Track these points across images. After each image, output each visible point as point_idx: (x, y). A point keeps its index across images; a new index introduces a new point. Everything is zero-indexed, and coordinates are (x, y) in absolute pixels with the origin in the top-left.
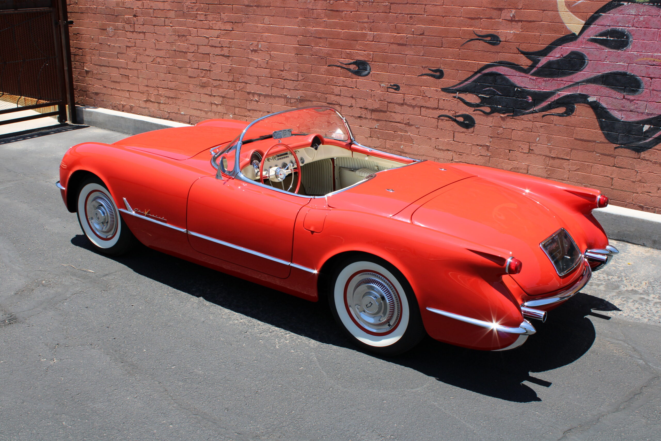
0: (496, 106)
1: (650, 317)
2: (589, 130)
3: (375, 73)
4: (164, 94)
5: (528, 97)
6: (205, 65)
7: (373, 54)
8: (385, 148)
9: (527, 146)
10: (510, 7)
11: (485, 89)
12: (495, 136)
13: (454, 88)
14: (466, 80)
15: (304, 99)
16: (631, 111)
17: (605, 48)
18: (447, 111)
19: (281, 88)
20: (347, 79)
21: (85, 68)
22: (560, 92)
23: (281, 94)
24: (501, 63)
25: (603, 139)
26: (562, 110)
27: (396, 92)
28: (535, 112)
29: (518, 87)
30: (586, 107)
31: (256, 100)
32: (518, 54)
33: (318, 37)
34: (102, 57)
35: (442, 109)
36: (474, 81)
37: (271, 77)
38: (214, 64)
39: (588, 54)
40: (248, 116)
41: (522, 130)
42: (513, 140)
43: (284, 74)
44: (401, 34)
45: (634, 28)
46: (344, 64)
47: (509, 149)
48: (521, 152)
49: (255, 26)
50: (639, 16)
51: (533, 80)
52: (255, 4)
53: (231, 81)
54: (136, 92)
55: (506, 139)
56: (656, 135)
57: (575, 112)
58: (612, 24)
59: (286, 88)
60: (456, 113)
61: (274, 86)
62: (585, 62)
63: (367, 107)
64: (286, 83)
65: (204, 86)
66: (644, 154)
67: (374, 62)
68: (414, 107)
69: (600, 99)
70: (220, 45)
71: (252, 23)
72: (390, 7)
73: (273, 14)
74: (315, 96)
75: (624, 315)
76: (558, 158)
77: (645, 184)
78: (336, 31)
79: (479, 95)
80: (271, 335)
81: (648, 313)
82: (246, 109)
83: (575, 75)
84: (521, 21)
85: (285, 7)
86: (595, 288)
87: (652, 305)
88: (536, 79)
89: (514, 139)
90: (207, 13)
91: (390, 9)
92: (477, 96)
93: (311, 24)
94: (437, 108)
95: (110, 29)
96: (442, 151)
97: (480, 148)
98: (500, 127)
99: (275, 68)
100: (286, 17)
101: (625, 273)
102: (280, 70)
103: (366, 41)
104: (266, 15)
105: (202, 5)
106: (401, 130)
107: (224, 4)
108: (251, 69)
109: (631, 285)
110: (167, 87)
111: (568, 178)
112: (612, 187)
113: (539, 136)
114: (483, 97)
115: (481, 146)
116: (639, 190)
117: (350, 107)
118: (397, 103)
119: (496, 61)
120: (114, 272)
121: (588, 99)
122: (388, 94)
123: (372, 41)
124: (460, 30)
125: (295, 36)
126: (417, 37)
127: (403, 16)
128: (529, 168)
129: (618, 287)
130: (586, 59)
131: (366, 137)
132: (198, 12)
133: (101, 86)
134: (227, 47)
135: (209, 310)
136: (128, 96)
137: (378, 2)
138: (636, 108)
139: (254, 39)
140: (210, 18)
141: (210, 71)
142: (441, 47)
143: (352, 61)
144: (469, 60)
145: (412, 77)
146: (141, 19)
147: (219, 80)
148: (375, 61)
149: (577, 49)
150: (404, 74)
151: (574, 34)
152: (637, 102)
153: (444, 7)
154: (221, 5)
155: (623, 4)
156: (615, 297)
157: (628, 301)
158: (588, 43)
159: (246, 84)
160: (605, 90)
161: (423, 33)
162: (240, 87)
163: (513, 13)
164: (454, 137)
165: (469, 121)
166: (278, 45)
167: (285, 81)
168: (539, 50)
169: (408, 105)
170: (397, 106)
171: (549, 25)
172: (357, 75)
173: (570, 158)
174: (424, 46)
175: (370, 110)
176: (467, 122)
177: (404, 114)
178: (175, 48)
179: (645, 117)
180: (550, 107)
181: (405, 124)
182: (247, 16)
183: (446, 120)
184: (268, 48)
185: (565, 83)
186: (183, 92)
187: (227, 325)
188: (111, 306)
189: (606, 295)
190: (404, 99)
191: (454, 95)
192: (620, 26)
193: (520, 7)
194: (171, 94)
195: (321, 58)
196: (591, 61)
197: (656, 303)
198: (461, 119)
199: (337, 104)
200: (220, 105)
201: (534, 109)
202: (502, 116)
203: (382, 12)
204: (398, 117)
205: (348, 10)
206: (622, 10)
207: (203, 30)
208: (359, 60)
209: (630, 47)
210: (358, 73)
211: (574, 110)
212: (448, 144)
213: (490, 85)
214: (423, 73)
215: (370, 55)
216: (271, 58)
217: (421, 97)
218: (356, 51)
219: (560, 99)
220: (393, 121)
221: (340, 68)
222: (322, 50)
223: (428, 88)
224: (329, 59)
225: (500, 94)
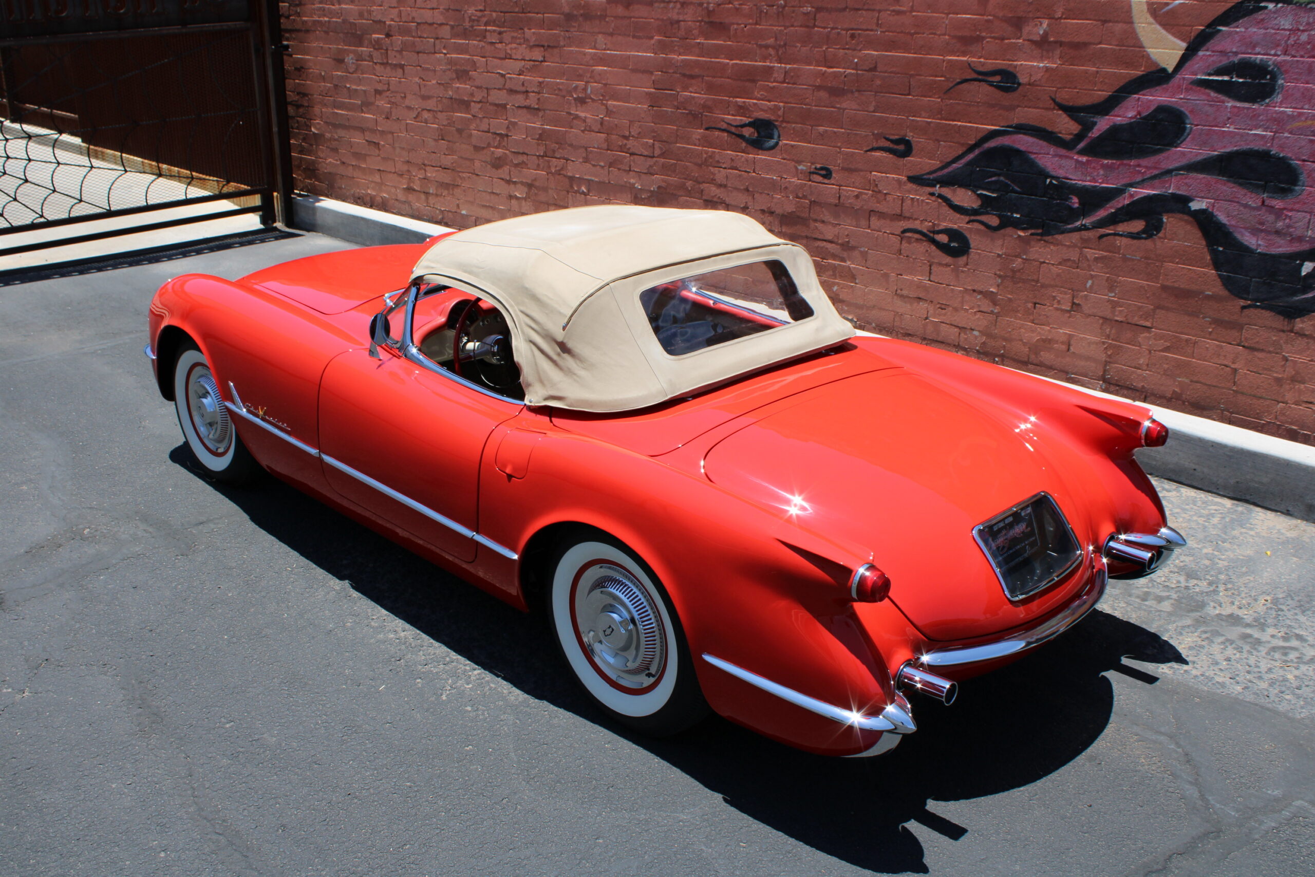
0: (1009, 214)
1: (1250, 681)
2: (1190, 269)
3: (787, 144)
4: (434, 177)
5: (1071, 198)
6: (499, 124)
7: (784, 108)
9: (1068, 298)
10: (1038, 14)
11: (990, 180)
12: (1008, 275)
13: (931, 177)
14: (953, 161)
15: (665, 191)
16: (1278, 233)
17: (1226, 99)
18: (918, 222)
19: (625, 171)
20: (737, 156)
21: (313, 129)
22: (1134, 189)
23: (626, 182)
24: (1021, 129)
25: (1218, 288)
26: (1138, 225)
27: (826, 181)
28: (1084, 228)
29: (1053, 177)
30: (1186, 221)
31: (584, 191)
32: (1054, 109)
33: (688, 75)
34: (337, 109)
35: (909, 218)
36: (969, 164)
37: (608, 150)
38: (515, 124)
39: (1192, 112)
41: (1060, 264)
42: (1043, 286)
43: (631, 143)
44: (835, 70)
45: (1288, 58)
46: (731, 125)
47: (1034, 301)
48: (1057, 309)
49: (580, 52)
50: (1299, 33)
51: (1081, 162)
52: (582, 12)
53: (543, 156)
54: (390, 172)
55: (1028, 280)
57: (1163, 231)
58: (1243, 49)
59: (634, 171)
60: (934, 225)
61: (613, 165)
62: (1185, 128)
63: (773, 210)
64: (634, 161)
65: (497, 164)
66: (1303, 322)
67: (786, 122)
68: (857, 211)
69: (1214, 206)
70: (524, 89)
71: (577, 47)
72: (815, 16)
73: (611, 30)
74: (682, 187)
75: (1194, 672)
76: (1128, 324)
77: (1302, 386)
78: (719, 62)
79: (977, 190)
80: (444, 669)
81: (1249, 672)
83: (1165, 154)
84: (1061, 44)
85: (631, 18)
86: (1151, 607)
87: (1263, 653)
88: (1087, 161)
89: (1043, 281)
90: (502, 30)
91: (815, 19)
92: (973, 194)
93: (676, 48)
94: (901, 215)
95: (350, 59)
96: (907, 300)
97: (979, 297)
98: (1016, 256)
99: (615, 133)
100: (634, 37)
101: (1227, 575)
102: (623, 136)
103: (772, 82)
104: (600, 33)
105: (494, 14)
106: (834, 256)
107: (529, 12)
108: (575, 133)
109: (1233, 603)
110: (439, 165)
111: (1148, 365)
112: (1234, 388)
113: (1092, 277)
114: (985, 195)
115: (980, 292)
116: (1289, 396)
117: (742, 208)
118: (826, 205)
119: (1010, 124)
120: (217, 519)
121: (1191, 204)
122: (810, 185)
123: (784, 82)
124: (944, 61)
125: (648, 71)
126: (863, 75)
127: (839, 33)
128: (1072, 342)
129: (1201, 606)
130: (1187, 121)
132: (488, 28)
133: (337, 160)
134: (536, 92)
135: (352, 608)
136: (379, 181)
137: (793, 7)
138: (1289, 226)
139: (580, 77)
140: (507, 37)
141: (507, 136)
142: (909, 95)
143: (746, 120)
144: (959, 121)
145: (855, 153)
146: (398, 40)
147: (523, 153)
148: (787, 120)
149: (1169, 101)
150: (840, 148)
151: (1164, 70)
152: (1290, 214)
153: (914, 16)
154: (525, 13)
155: (1266, 8)
156: (1187, 630)
157: (1215, 641)
158: (1191, 89)
159: (567, 161)
160: (1225, 188)
161: (876, 67)
162: (556, 166)
163: (1045, 26)
164: (930, 273)
165: (958, 243)
166: (619, 88)
167: (632, 158)
168: (1095, 102)
169: (847, 208)
171: (1115, 50)
172: (756, 147)
173: (1152, 324)
174: (876, 92)
175: (778, 215)
176: (955, 245)
177: (840, 225)
178: (450, 93)
179: (1306, 247)
180: (1113, 220)
181: (842, 245)
182: (567, 34)
183: (917, 239)
184: (602, 95)
185: (1145, 172)
186: (464, 175)
187: (372, 641)
188: (179, 587)
189: (1168, 624)
190: (840, 197)
191: (931, 190)
192: (1259, 54)
193: (1058, 15)
194: (446, 177)
195: (694, 115)
196: (1197, 125)
197: (1274, 649)
198: (943, 238)
199: (721, 203)
200: (525, 199)
201: (1084, 222)
202: (1021, 234)
203: (801, 26)
204: (829, 232)
205: (740, 22)
206: (1262, 20)
207: (495, 60)
208: (759, 119)
209: (1279, 98)
210: (757, 144)
211: (1162, 226)
212: (919, 286)
213: (998, 171)
214: (875, 145)
215: (780, 109)
216: (609, 113)
217: (870, 192)
218: (755, 101)
219: (1133, 204)
220: (819, 238)
221: (726, 134)
222: (694, 98)
223: (884, 175)
224: (706, 116)
225: (1018, 189)
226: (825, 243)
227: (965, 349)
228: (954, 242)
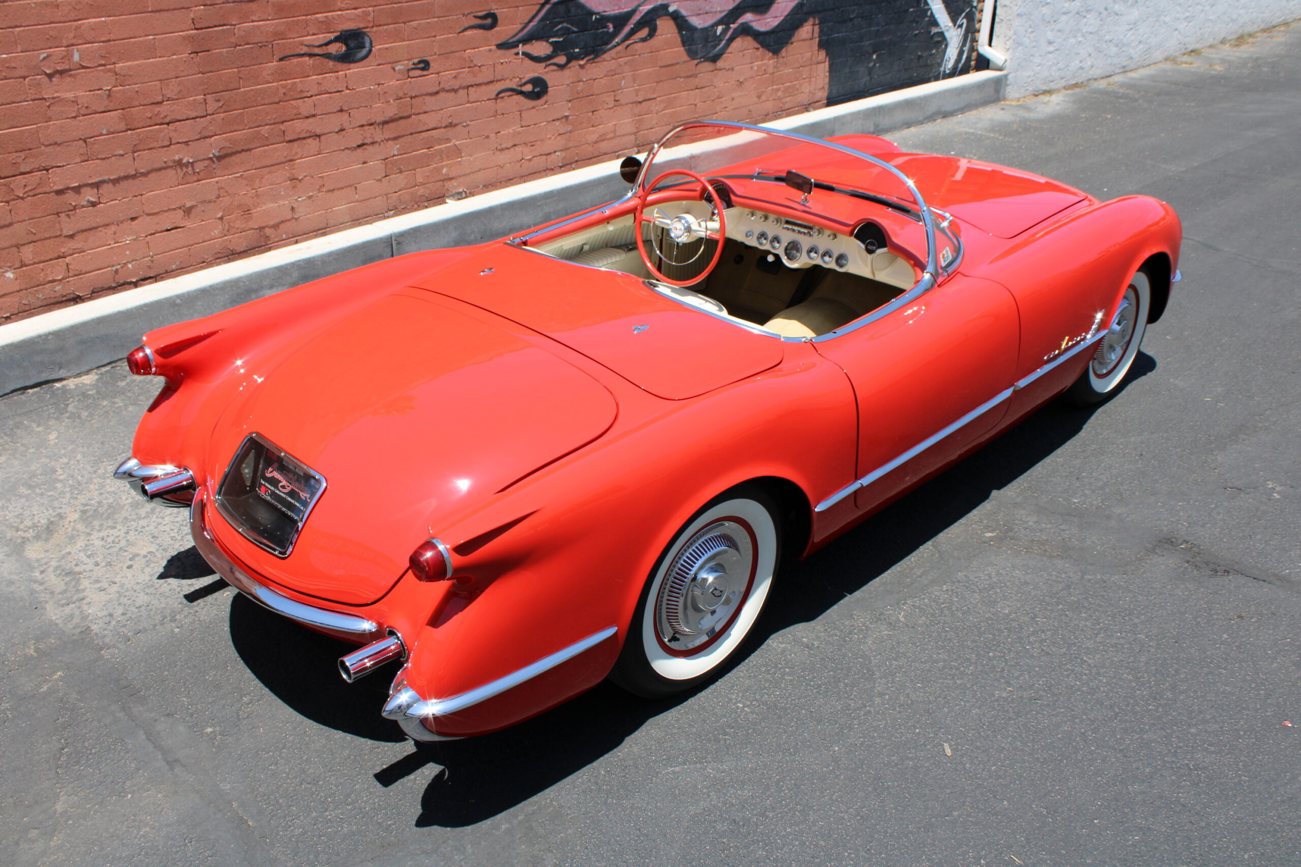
0: (572, 51)
2: (671, 51)
3: (380, 49)
5: (609, 25)
7: (374, 12)
8: (416, 185)
9: (612, 98)
11: (557, 28)
12: (575, 98)
13: (515, 39)
14: (530, 21)
15: (230, 151)
16: (707, 13)
18: (508, 81)
19: (163, 147)
20: (326, 77)
22: (641, 8)
23: (165, 162)
25: (685, 57)
26: (644, 32)
27: (425, 73)
28: (618, 44)
29: (596, 13)
30: (669, 20)
31: (88, 201)
35: (500, 80)
36: (542, 20)
37: (127, 131)
40: (71, 252)
41: (605, 76)
42: (597, 95)
43: (164, 109)
46: (312, 46)
47: (593, 109)
48: (606, 109)
55: (588, 96)
56: (727, 37)
57: (658, 31)
59: (178, 143)
60: (521, 79)
61: (140, 147)
63: (373, 121)
64: (176, 131)
66: (719, 62)
67: (376, 26)
68: (455, 91)
69: (680, 6)
74: (258, 136)
76: (645, 100)
79: (549, 39)
82: (60, 236)
89: (596, 93)
92: (547, 43)
94: (494, 81)
96: (506, 151)
97: (558, 123)
98: (579, 81)
99: (137, 103)
102: (153, 104)
106: (440, 141)
108: (58, 127)
113: (624, 77)
114: (556, 42)
115: (558, 119)
116: (718, 109)
117: (337, 133)
118: (426, 95)
121: (669, 8)
122: (410, 82)
125: (183, 8)
131: (380, 180)
138: (711, 8)
139: (55, 42)
143: (332, 36)
145: (449, 38)
148: (378, 24)
159: (47, 170)
164: (520, 121)
166: (135, 43)
167: (172, 126)
169: (448, 91)
170: (427, 98)
172: (345, 62)
173: (656, 95)
175: (379, 124)
176: (538, 89)
177: (442, 109)
179: (719, 16)
180: (633, 32)
181: (445, 127)
183: (508, 96)
184: (103, 60)
190: (440, 84)
191: (515, 50)
195: (261, 47)
198: (529, 88)
199: (310, 137)
201: (617, 40)
202: (582, 62)
204: (430, 120)
208: (346, 31)
210: (346, 58)
211: (656, 28)
212: (516, 134)
213: (562, 20)
214: (466, 25)
215: (368, 14)
216: (121, 79)
217: (467, 70)
218: (339, 13)
219: (642, 18)
220: (424, 129)
221: (307, 58)
222: (258, 27)
223: (476, 50)
224: (277, 44)
225: (575, 29)
226: (430, 132)
227: (552, 170)
228: (537, 87)
